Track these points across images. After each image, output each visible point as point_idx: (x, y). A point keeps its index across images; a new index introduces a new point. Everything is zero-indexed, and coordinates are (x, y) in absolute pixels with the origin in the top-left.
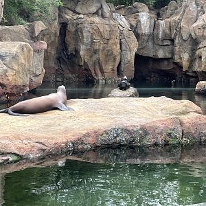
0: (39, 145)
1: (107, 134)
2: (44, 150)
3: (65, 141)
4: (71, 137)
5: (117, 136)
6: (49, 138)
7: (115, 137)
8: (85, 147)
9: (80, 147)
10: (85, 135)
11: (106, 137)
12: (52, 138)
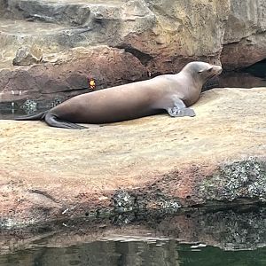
0: (37, 198)
1: (223, 174)
2: (46, 210)
3: (110, 189)
4: (132, 181)
5: (250, 182)
6: (66, 182)
7: (245, 184)
8: (166, 205)
9: (151, 205)
10: (166, 178)
11: (219, 182)
12: (77, 183)
